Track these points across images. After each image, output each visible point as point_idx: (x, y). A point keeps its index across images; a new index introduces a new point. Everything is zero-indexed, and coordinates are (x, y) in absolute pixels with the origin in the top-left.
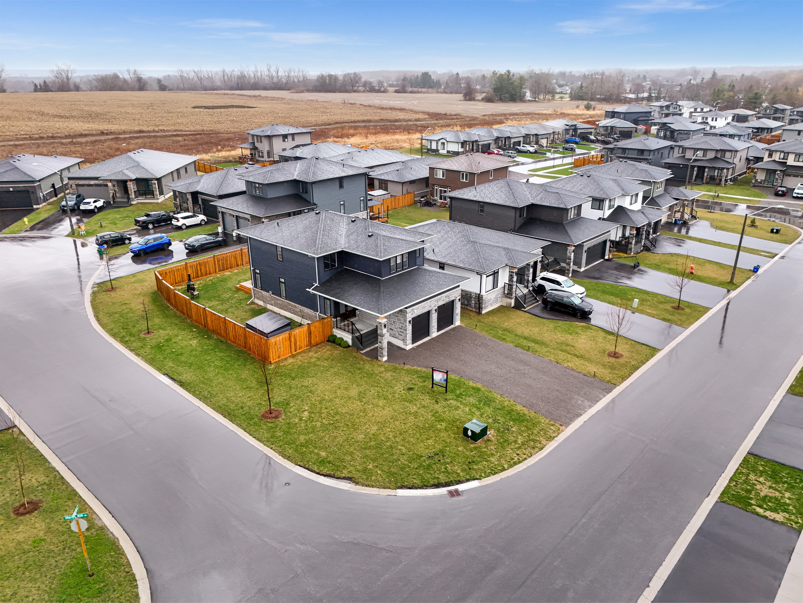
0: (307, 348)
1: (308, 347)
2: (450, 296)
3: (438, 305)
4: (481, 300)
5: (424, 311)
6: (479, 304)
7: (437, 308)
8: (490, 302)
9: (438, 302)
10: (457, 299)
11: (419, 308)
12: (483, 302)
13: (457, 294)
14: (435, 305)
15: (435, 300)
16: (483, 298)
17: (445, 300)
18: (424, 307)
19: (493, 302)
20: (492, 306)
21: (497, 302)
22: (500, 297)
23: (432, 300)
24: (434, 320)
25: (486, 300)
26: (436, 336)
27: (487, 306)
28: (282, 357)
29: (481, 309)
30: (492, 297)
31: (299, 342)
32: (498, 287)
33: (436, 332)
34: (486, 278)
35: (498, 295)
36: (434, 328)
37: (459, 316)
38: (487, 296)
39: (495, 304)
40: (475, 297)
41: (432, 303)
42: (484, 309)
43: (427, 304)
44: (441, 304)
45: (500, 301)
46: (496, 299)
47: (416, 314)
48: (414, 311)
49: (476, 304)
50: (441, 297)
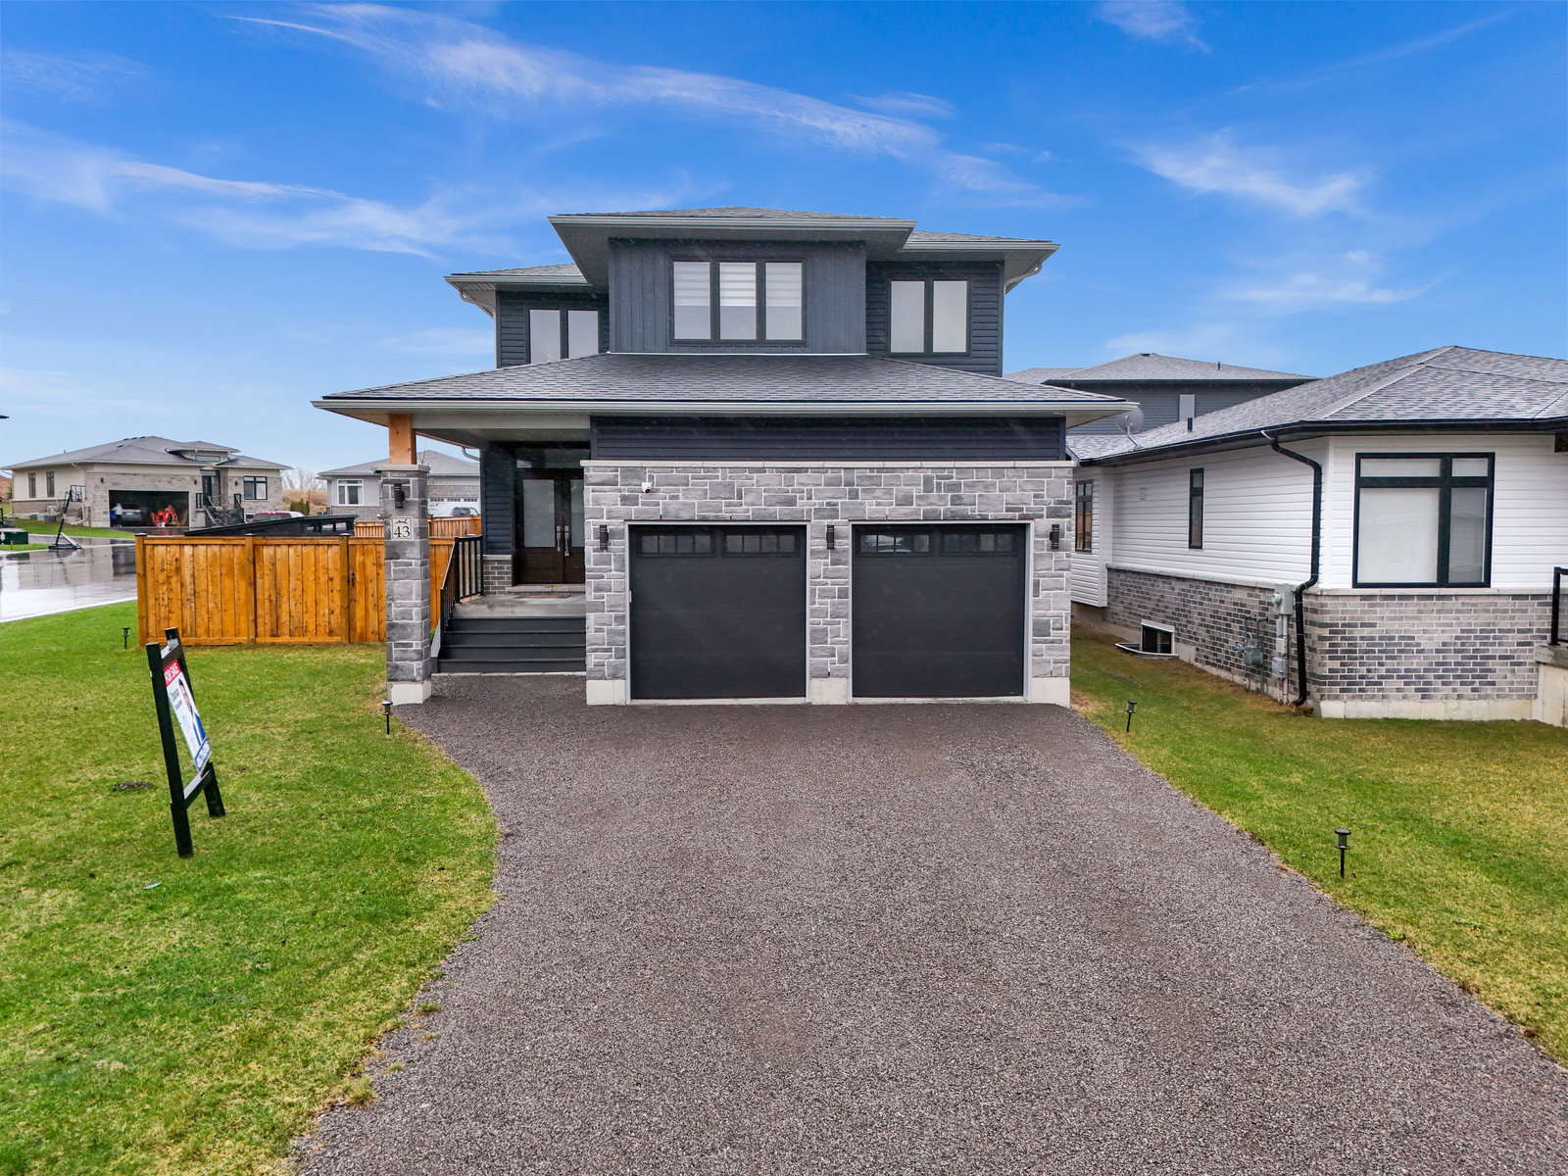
1: (336, 638)
2: (968, 486)
3: (858, 515)
4: (1313, 623)
5: (735, 516)
6: (1300, 649)
7: (845, 529)
8: (1404, 664)
9: (854, 495)
10: (1037, 529)
11: (685, 481)
12: (1330, 639)
13: (1035, 496)
14: (828, 504)
15: (829, 474)
16: (1328, 612)
17: (918, 497)
18: (731, 485)
19: (1435, 671)
20: (1423, 697)
21: (1477, 685)
22: (1513, 657)
23: (806, 470)
24: (820, 597)
25: (1362, 638)
26: (844, 703)
27: (1373, 678)
28: (203, 638)
29: (1311, 688)
30: (1418, 632)
31: (292, 602)
32: (1487, 584)
33: (837, 676)
34: (1361, 490)
35: (1488, 638)
36: (824, 649)
37: (1063, 649)
38: (1366, 608)
39: (1454, 690)
40: (1289, 616)
41: (802, 484)
42: (1342, 690)
43: (755, 475)
44: (879, 512)
45: (1512, 683)
46: (1463, 657)
47: (661, 507)
48: (644, 488)
49: (1294, 658)
50: (880, 470)
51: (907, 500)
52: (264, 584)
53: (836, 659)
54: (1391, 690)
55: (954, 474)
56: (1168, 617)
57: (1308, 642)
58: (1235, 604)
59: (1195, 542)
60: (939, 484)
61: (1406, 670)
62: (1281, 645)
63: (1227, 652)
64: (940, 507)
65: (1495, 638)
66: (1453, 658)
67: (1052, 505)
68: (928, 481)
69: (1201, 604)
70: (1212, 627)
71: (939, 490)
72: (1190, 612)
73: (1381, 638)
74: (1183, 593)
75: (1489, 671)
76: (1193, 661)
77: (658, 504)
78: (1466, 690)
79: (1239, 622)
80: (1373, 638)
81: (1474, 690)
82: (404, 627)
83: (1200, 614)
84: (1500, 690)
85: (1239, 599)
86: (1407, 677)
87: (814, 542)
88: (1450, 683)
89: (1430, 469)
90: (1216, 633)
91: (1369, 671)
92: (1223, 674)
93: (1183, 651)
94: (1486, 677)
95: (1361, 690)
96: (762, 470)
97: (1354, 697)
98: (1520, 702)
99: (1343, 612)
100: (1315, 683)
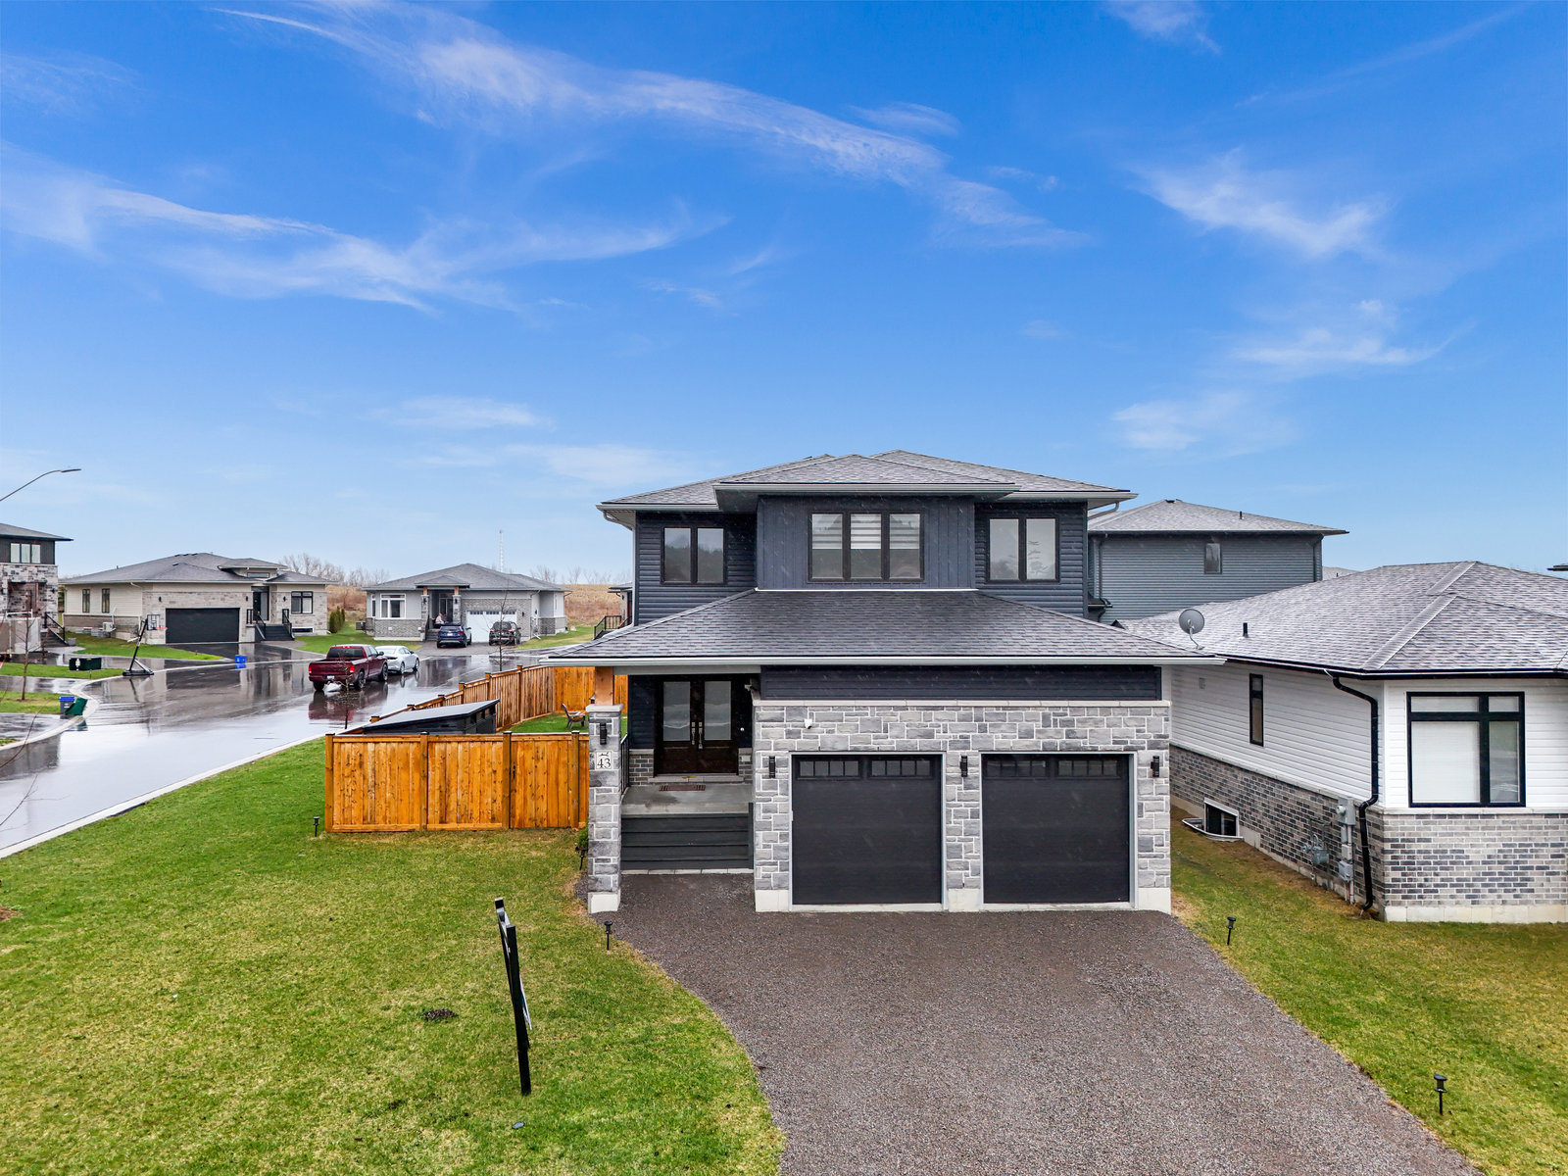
0: (490, 825)
1: (498, 825)
2: (1081, 722)
3: (987, 746)
4: (1375, 836)
5: (882, 747)
6: (1366, 859)
7: (975, 759)
8: (1455, 874)
9: (982, 729)
10: (1141, 759)
11: (840, 718)
12: (1392, 852)
13: (1138, 731)
14: (961, 737)
15: (962, 711)
16: (1390, 829)
17: (1038, 731)
18: (879, 720)
19: (1483, 880)
20: (1473, 903)
21: (1518, 893)
22: (1548, 868)
23: (942, 708)
24: (955, 817)
25: (1419, 852)
26: (976, 910)
27: (1430, 886)
28: (381, 826)
29: (1377, 893)
30: (1466, 846)
31: (460, 793)
32: (1522, 804)
33: (971, 887)
34: (1413, 723)
35: (1526, 851)
36: (960, 863)
37: (1164, 863)
38: (1422, 826)
39: (1499, 897)
40: (1352, 826)
41: (939, 720)
42: (1404, 897)
43: (899, 712)
44: (1005, 744)
45: (1548, 890)
46: (1506, 868)
47: (819, 740)
48: (807, 726)
49: (1359, 864)
50: (1004, 708)
51: (1028, 734)
52: (435, 776)
53: (970, 872)
54: (1445, 897)
55: (1068, 712)
56: (1231, 801)
57: (1372, 854)
58: (1298, 803)
59: (1257, 739)
60: (1055, 720)
61: (1458, 880)
62: (1347, 851)
63: (1292, 845)
64: (1057, 740)
65: (1532, 851)
66: (1497, 869)
67: (1152, 739)
68: (1046, 718)
69: (1265, 796)
70: (1277, 820)
71: (1055, 725)
72: (1254, 801)
73: (1436, 852)
74: (1247, 784)
75: (1528, 880)
76: (1258, 846)
77: (817, 737)
78: (1509, 897)
79: (1303, 820)
80: (1428, 852)
81: (1516, 896)
82: (603, 844)
83: (1263, 805)
84: (1538, 896)
85: (1302, 800)
86: (1458, 885)
87: (949, 769)
88: (1495, 891)
89: (1469, 706)
90: (1282, 826)
91: (1426, 880)
92: (1290, 864)
93: (1247, 834)
94: (1525, 885)
95: (1420, 897)
96: (905, 708)
97: (1414, 904)
98: (1555, 907)
99: (1402, 829)
100: (1380, 890)
